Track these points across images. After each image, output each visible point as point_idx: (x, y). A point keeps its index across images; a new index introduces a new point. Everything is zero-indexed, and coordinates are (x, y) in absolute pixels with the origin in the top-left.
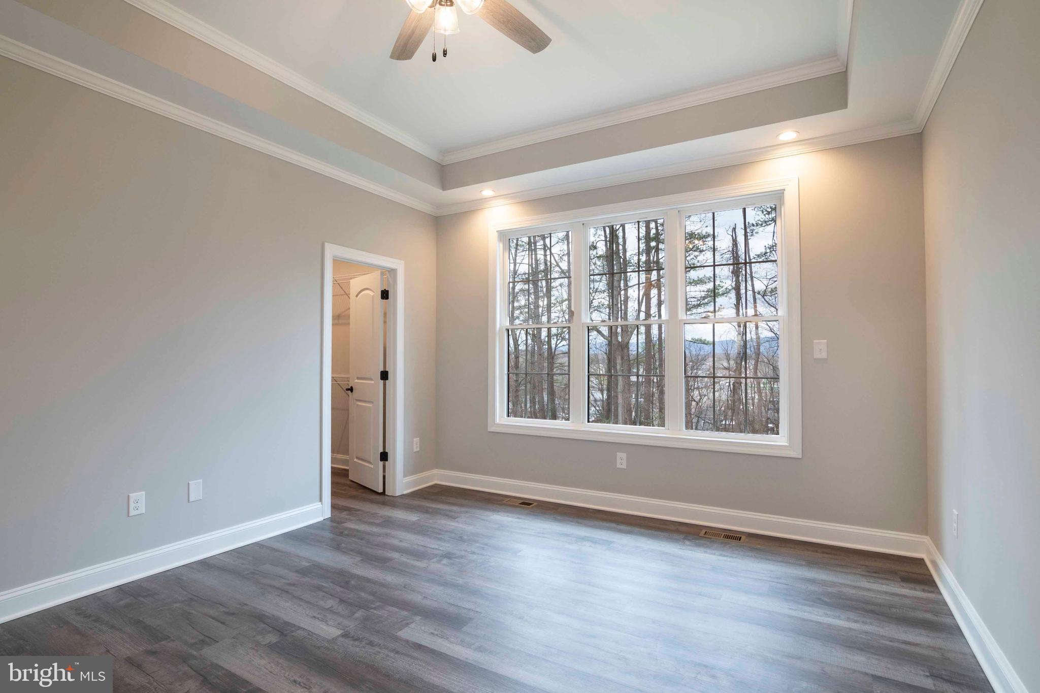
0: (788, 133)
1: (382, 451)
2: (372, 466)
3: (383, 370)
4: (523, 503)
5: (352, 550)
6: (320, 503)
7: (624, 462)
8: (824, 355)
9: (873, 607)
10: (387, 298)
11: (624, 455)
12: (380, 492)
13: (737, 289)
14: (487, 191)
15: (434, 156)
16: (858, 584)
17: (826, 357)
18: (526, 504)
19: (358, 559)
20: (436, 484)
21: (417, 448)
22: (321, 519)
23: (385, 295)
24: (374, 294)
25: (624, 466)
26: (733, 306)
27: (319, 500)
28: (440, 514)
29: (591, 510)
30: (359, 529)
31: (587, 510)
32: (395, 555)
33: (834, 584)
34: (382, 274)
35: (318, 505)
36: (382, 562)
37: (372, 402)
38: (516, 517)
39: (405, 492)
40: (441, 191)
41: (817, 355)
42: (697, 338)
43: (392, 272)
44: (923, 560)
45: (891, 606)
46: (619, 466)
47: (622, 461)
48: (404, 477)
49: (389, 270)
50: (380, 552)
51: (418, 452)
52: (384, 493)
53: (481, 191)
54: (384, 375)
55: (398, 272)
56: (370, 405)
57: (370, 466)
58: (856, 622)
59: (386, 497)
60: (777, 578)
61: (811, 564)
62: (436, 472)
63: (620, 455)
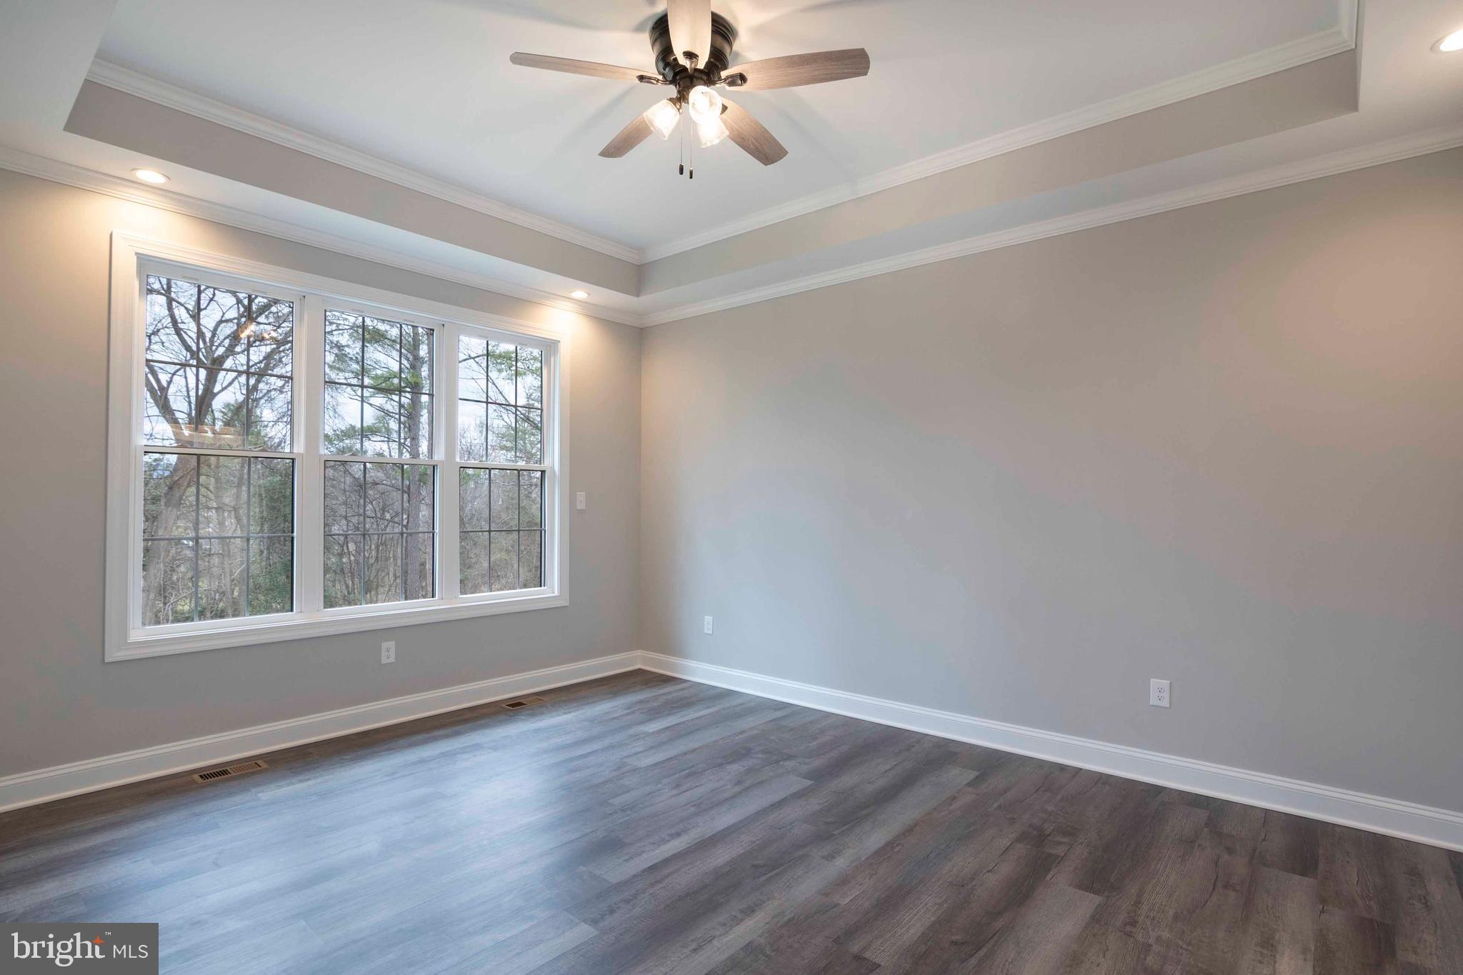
0: (581, 293)
7: (384, 654)
8: (585, 505)
11: (392, 644)
14: (151, 173)
17: (586, 508)
25: (392, 659)
40: (60, 127)
41: (580, 506)
44: (641, 669)
46: (384, 660)
47: (388, 651)
53: (136, 168)
63: (385, 645)
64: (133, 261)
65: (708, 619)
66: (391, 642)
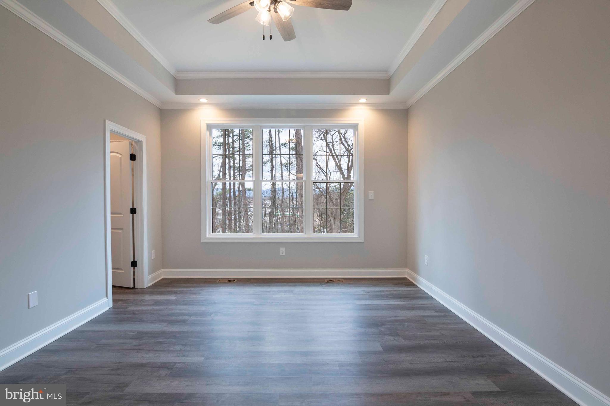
0: (363, 100)
1: (133, 260)
2: (123, 271)
3: (132, 207)
4: (228, 281)
5: (155, 320)
6: (107, 298)
7: (281, 252)
8: (372, 198)
9: (404, 296)
10: (135, 159)
11: (284, 249)
12: (131, 287)
13: (272, 161)
14: (203, 99)
15: (172, 72)
16: (394, 289)
17: (373, 199)
18: (231, 281)
19: (166, 324)
20: (163, 278)
21: (153, 257)
22: (108, 309)
23: (133, 157)
24: (121, 156)
25: (284, 254)
26: (270, 171)
27: (105, 296)
28: (186, 293)
29: (268, 279)
30: (143, 309)
31: (266, 279)
32: (187, 317)
33: (387, 291)
34: (131, 144)
35: (105, 299)
36: (183, 322)
37: (122, 229)
38: (233, 288)
39: (149, 285)
40: (175, 95)
41: (370, 198)
42: (248, 188)
43: (139, 142)
44: (406, 278)
45: (410, 294)
46: (281, 254)
47: (283, 251)
48: (148, 275)
49: (137, 141)
50: (174, 318)
51: (154, 259)
52: (134, 288)
53: (199, 99)
54: (133, 211)
55: (143, 142)
56: (120, 231)
57: (121, 271)
58: (404, 301)
59: (137, 290)
60: (368, 293)
61: (374, 285)
62: (162, 271)
63: (282, 249)
64: (206, 126)
65: (426, 256)
66: (284, 248)
